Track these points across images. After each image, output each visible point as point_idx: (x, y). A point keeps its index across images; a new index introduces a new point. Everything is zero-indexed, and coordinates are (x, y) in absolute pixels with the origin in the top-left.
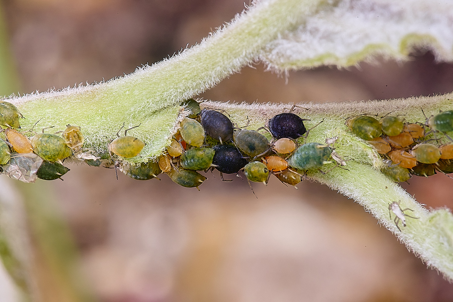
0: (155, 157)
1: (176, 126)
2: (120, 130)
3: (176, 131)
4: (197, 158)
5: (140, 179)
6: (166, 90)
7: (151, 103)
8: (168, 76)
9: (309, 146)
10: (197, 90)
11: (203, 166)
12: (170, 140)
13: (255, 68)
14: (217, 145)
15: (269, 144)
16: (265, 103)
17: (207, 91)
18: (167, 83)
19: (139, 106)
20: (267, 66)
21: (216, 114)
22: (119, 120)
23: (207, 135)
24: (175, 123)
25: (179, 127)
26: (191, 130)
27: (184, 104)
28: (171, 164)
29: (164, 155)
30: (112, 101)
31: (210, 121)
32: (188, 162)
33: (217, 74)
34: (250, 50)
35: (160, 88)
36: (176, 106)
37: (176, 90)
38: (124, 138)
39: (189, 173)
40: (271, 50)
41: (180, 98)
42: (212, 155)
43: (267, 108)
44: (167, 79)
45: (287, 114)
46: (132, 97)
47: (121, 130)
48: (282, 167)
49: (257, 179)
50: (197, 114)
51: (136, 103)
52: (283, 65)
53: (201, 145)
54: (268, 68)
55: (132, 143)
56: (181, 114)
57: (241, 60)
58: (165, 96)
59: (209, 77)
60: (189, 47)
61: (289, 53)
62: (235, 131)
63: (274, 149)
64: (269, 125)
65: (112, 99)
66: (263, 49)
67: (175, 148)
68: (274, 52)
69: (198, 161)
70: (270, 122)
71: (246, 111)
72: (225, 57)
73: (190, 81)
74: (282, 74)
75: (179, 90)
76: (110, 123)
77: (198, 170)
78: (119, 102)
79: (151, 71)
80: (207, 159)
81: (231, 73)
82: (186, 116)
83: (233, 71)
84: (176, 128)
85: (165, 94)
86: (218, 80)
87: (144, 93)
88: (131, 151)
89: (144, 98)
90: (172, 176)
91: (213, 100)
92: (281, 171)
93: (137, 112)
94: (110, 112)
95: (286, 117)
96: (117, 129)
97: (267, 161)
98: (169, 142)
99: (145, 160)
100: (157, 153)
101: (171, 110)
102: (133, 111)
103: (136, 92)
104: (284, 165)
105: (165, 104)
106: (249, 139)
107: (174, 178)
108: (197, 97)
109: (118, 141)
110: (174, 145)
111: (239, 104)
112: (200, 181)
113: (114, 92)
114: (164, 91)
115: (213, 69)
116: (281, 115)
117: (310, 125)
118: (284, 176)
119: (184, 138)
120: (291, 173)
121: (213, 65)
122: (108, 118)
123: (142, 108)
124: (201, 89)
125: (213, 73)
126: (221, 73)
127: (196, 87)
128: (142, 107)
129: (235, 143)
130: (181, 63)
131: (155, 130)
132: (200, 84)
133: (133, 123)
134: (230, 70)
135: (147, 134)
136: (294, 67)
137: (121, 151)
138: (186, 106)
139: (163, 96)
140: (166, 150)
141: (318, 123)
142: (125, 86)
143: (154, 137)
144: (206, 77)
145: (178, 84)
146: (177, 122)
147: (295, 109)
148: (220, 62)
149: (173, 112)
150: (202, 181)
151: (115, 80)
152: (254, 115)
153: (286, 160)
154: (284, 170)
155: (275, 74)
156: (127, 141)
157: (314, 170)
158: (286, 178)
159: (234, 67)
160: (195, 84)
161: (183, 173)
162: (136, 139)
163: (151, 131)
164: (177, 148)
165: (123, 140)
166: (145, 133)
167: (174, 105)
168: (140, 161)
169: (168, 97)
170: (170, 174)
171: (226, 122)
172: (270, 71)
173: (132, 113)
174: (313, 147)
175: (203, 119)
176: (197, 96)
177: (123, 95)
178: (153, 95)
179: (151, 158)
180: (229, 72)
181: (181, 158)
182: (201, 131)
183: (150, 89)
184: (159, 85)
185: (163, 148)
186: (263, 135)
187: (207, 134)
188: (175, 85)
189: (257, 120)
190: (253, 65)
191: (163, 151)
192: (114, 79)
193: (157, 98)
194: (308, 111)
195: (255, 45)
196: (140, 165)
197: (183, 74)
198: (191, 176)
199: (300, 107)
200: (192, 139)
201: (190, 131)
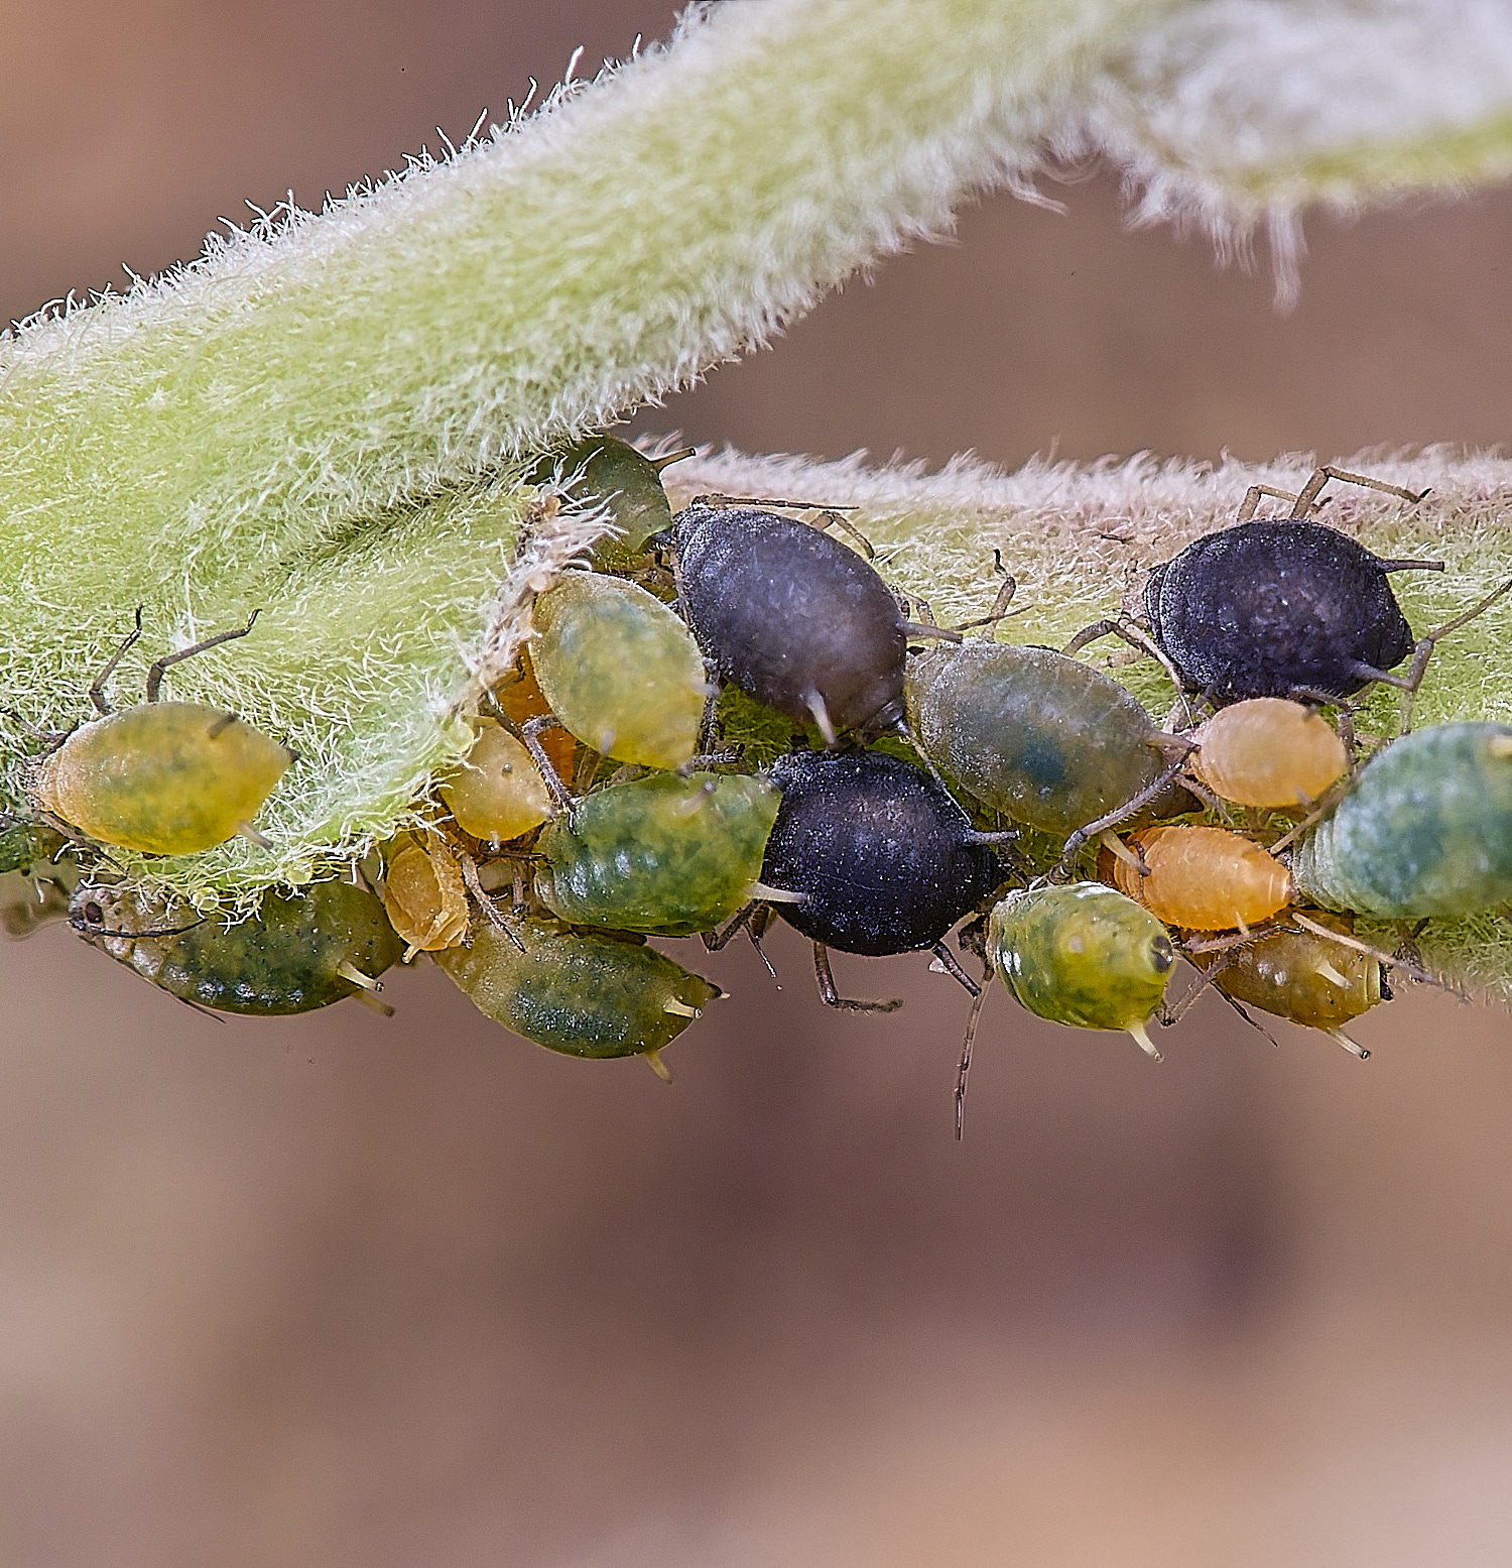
0: (363, 847)
1: (508, 623)
2: (114, 663)
3: (505, 660)
4: (660, 847)
5: (254, 1007)
6: (429, 371)
7: (330, 466)
8: (448, 274)
9: (1433, 748)
10: (645, 368)
11: (702, 899)
12: (464, 719)
13: (1058, 207)
14: (795, 753)
15: (1152, 738)
16: (1111, 465)
17: (717, 373)
18: (442, 323)
19: (245, 488)
20: (1141, 191)
21: (784, 536)
22: (106, 591)
23: (722, 683)
24: (496, 605)
25: (528, 632)
26: (613, 656)
27: (558, 472)
28: (470, 896)
29: (427, 825)
30: (53, 460)
31: (746, 584)
32: (589, 870)
33: (791, 249)
34: (1024, 79)
35: (390, 358)
36: (497, 486)
37: (505, 375)
38: (143, 719)
39: (598, 953)
40: (1170, 78)
41: (530, 429)
42: (762, 819)
43: (1133, 497)
44: (437, 295)
45: (1275, 529)
46: (188, 433)
47: (121, 664)
48: (1252, 899)
49: (1087, 1009)
50: (652, 540)
51: (218, 473)
52: (1255, 179)
53: (683, 753)
54: (1154, 206)
55: (201, 746)
56: (540, 542)
57: (962, 148)
58: (423, 414)
59: (730, 271)
60: (588, 71)
61: (1297, 91)
62: (916, 651)
63: (1193, 771)
64: (1156, 606)
65: (51, 447)
66: (1118, 66)
67: (501, 778)
68: (1195, 90)
69: (664, 860)
70: (1157, 584)
71: (986, 516)
72: (850, 133)
73: (602, 308)
74: (1254, 242)
75: (522, 373)
76: (41, 618)
77: (661, 929)
78: (102, 469)
79: (319, 243)
80: (725, 854)
81: (890, 243)
82: (577, 548)
83: (900, 231)
84: (507, 639)
85: (426, 404)
86: (798, 295)
87: (277, 398)
88: (192, 807)
89: (276, 433)
90: (474, 978)
91: (752, 448)
92: (1243, 929)
93: (228, 533)
94: (38, 539)
95: (1270, 549)
96: (89, 660)
97: (1142, 858)
98: (461, 735)
99: (293, 868)
100: (373, 818)
101: (464, 515)
102: (204, 525)
103: (221, 395)
104: (1265, 886)
105: (424, 476)
106: (1019, 703)
107: (494, 993)
108: (643, 419)
109: (98, 740)
110: (493, 761)
111: (933, 470)
112: (675, 1007)
113: (65, 400)
114: (418, 376)
115: (763, 215)
116: (1235, 534)
117: (1440, 603)
118: (1263, 968)
119: (561, 712)
120: (1314, 948)
121: (763, 188)
122: (27, 584)
123: (266, 503)
124: (674, 359)
125: (759, 247)
126: (820, 240)
127: (641, 344)
128: (263, 497)
129: (919, 733)
130: (534, 181)
131: (359, 660)
132: (671, 321)
133: (199, 608)
134: (880, 222)
135: (305, 683)
136: (1341, 195)
137: (125, 808)
138: (570, 482)
139: (407, 419)
140: (436, 795)
141: (1490, 592)
142: (138, 357)
143: (348, 703)
144: (713, 272)
145: (516, 327)
146: (512, 597)
147: (1329, 499)
148: (809, 164)
149: (482, 529)
150: (686, 1011)
151: (63, 316)
152: (1042, 541)
153: (1275, 856)
154: (1267, 924)
155: (1200, 243)
156: (165, 739)
157: (1469, 917)
158: (1279, 978)
159: (909, 198)
160: (632, 327)
161: (552, 955)
162: (232, 718)
163: (329, 663)
164: (516, 782)
165: (133, 729)
166: (286, 682)
167: (488, 477)
168: (260, 877)
169: (448, 424)
170: (460, 966)
171: (856, 589)
172: (1164, 228)
173: (194, 541)
174: (1464, 752)
175: (694, 576)
176: (645, 411)
177: (130, 419)
178: (341, 409)
179: (336, 851)
180: (872, 234)
181: (541, 847)
182: (675, 654)
183: (320, 367)
184: (380, 338)
185: (418, 778)
186: (1114, 676)
187: (721, 679)
188: (497, 337)
189: (1063, 578)
190: (1039, 180)
191: (417, 798)
192: (56, 311)
193: (371, 430)
194: (1419, 506)
195: (1060, 41)
196: (257, 905)
197: (552, 257)
198: (613, 975)
199: (1362, 482)
200: (620, 712)
201: (602, 661)
